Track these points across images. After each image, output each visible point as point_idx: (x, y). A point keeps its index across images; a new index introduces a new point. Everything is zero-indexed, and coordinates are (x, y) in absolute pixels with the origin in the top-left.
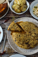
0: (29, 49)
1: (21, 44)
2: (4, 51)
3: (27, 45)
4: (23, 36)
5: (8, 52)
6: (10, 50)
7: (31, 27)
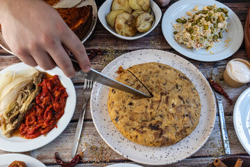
1: (134, 129)
2: (79, 153)
3: (154, 131)
4: (140, 106)
5: (91, 159)
6: (99, 151)
7: (169, 78)
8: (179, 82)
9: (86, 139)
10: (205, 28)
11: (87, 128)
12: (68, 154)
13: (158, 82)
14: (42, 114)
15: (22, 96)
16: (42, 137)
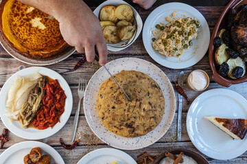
0: (134, 137)
1: (115, 127)
2: (76, 140)
3: (129, 129)
4: (120, 109)
5: (85, 143)
6: (90, 138)
7: (143, 87)
8: (151, 90)
9: (81, 129)
10: (177, 41)
11: (81, 121)
12: (68, 139)
13: (135, 90)
14: (49, 112)
15: (32, 98)
16: (50, 129)
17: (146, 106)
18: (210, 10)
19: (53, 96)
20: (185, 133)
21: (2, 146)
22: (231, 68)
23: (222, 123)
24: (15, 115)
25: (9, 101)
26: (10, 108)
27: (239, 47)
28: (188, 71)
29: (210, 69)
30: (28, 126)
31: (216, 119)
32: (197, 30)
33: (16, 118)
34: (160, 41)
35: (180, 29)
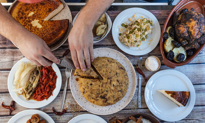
0: (107, 105)
1: (93, 98)
2: (65, 108)
3: (103, 100)
4: (96, 85)
5: (71, 111)
6: (75, 106)
7: (113, 69)
8: (118, 71)
9: (68, 100)
10: (137, 36)
11: (68, 94)
12: (59, 108)
13: (107, 71)
15: (32, 78)
16: (45, 100)
17: (115, 83)
18: (161, 13)
19: (47, 76)
20: (143, 102)
21: (10, 113)
22: (175, 55)
23: (170, 95)
24: (20, 91)
25: (15, 80)
26: (16, 85)
27: (181, 39)
28: (145, 57)
29: (161, 55)
30: (29, 99)
31: (166, 92)
32: (151, 27)
33: (21, 93)
34: (125, 35)
35: (139, 27)
